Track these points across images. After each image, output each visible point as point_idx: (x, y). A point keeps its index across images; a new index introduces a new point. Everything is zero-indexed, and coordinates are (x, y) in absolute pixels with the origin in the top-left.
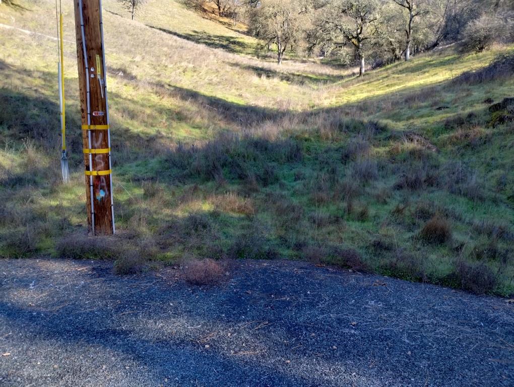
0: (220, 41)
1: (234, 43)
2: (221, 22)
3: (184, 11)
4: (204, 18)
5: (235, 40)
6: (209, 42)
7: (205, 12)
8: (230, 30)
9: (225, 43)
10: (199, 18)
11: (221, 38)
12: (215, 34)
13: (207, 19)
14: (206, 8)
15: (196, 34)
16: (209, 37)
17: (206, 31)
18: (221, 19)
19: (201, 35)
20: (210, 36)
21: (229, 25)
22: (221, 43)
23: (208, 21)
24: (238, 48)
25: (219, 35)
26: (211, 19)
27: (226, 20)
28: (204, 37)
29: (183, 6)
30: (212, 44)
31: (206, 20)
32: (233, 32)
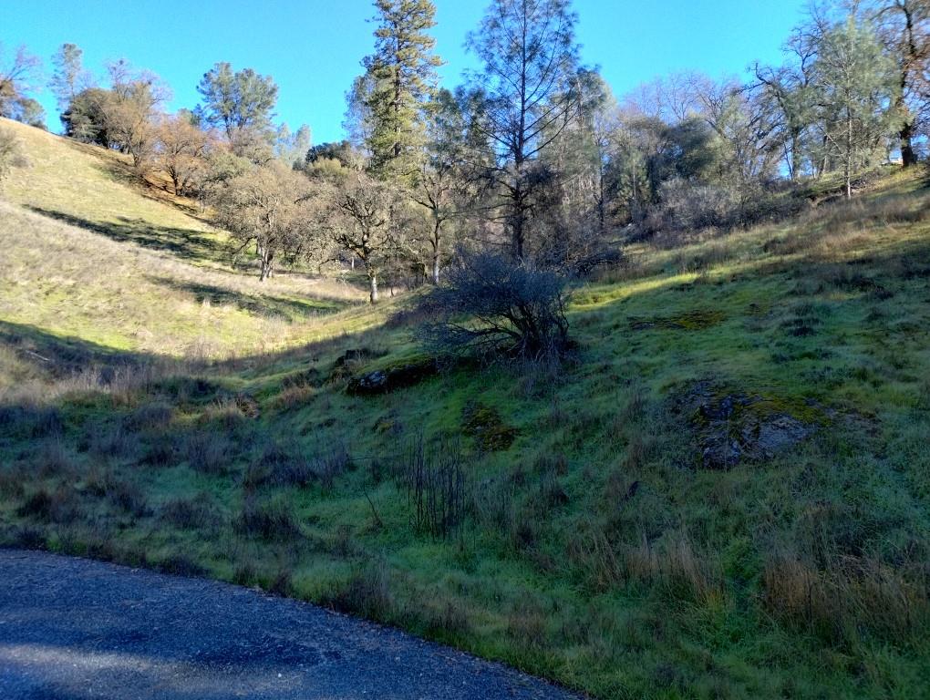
0: (169, 236)
1: (196, 241)
2: (177, 205)
3: (107, 184)
4: (144, 196)
5: (199, 236)
6: (147, 237)
7: (149, 186)
8: (192, 220)
9: (177, 241)
10: (135, 197)
11: (172, 231)
12: (163, 225)
13: (151, 198)
14: (151, 180)
15: (124, 223)
16: (150, 230)
17: (144, 219)
18: (178, 201)
19: (133, 226)
20: (152, 228)
21: (192, 212)
22: (172, 240)
23: (152, 202)
24: (201, 250)
25: (169, 227)
26: (158, 199)
27: (187, 202)
28: (140, 229)
29: (107, 175)
30: (152, 242)
31: (148, 201)
32: (197, 222)
